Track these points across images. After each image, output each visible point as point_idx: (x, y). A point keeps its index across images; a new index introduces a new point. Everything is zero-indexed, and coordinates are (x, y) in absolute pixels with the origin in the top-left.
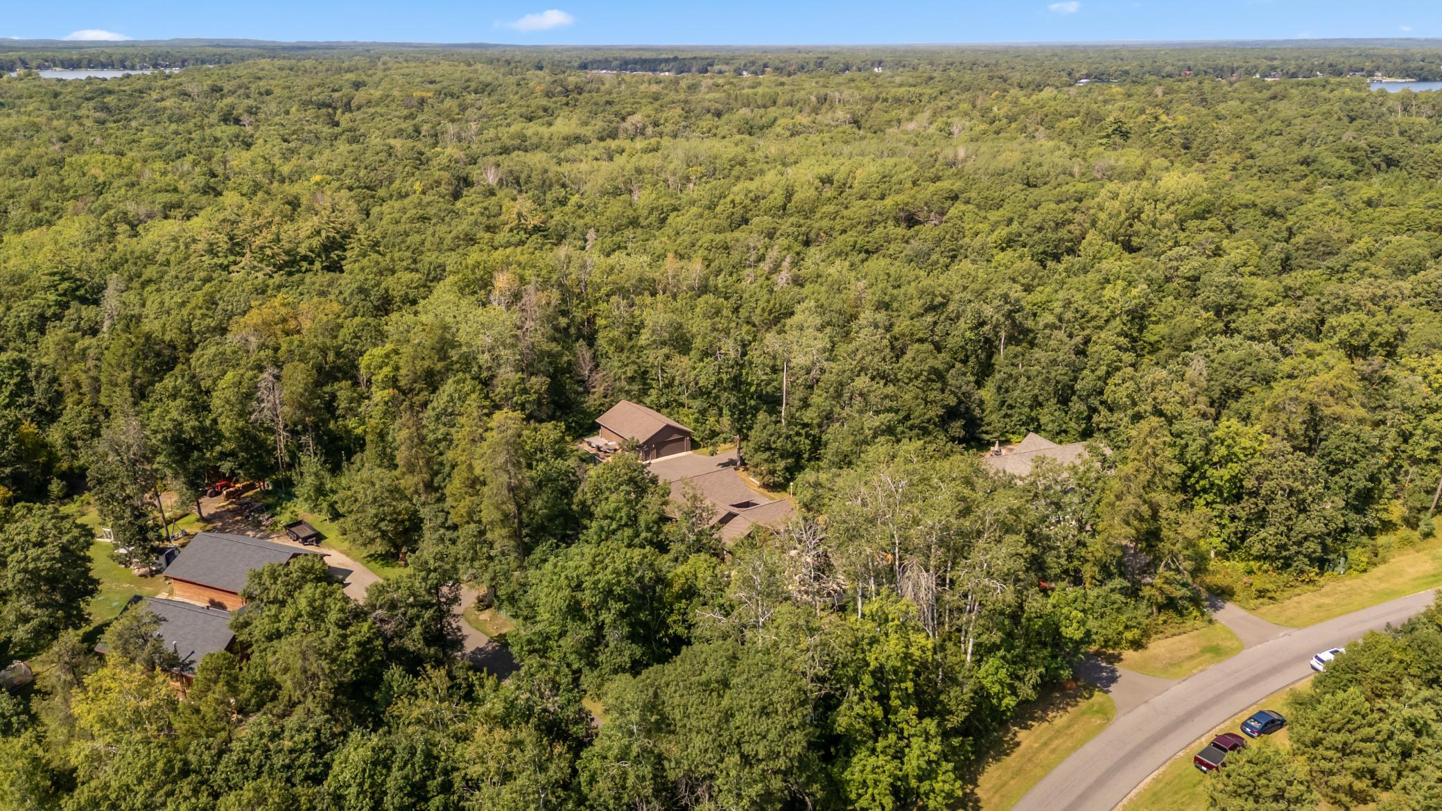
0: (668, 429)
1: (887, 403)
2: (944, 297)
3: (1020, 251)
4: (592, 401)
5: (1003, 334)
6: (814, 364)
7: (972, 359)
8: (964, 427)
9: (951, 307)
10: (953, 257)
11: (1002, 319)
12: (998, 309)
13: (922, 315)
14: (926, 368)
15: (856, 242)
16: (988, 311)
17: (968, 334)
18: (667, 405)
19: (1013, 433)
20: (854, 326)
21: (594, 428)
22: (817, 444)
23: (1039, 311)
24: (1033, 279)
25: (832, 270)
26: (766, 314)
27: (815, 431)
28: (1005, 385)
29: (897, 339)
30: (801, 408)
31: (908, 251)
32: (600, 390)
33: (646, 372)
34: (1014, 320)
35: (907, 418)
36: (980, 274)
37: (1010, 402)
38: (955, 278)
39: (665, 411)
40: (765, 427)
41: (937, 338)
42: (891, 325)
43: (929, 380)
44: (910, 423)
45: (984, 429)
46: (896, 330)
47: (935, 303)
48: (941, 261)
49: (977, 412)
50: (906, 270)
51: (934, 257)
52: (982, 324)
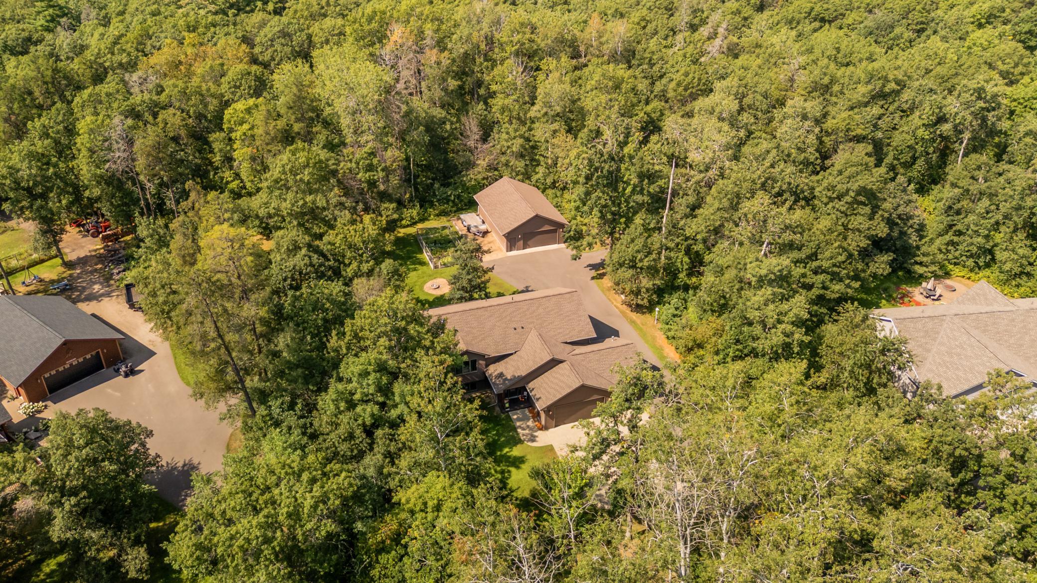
0: (538, 220)
1: (787, 237)
2: (898, 82)
3: (1001, 28)
4: (473, 176)
5: (967, 136)
6: (713, 161)
7: (921, 162)
8: (891, 263)
9: (906, 95)
10: (920, 32)
11: (969, 118)
12: (967, 105)
13: (866, 105)
14: (855, 187)
15: (812, 9)
16: (952, 105)
17: (920, 132)
18: (553, 185)
19: (955, 264)
20: (777, 114)
21: (472, 205)
22: (697, 263)
23: (1018, 110)
24: (1016, 65)
25: (775, 40)
26: (681, 89)
27: (699, 247)
28: (959, 206)
29: (828, 134)
30: (686, 216)
31: (870, 22)
32: (482, 163)
33: (534, 147)
34: (984, 120)
35: (813, 256)
36: (950, 56)
37: (959, 227)
38: (918, 58)
39: (550, 192)
40: (633, 241)
41: (879, 135)
42: (825, 115)
43: (855, 201)
44: (815, 264)
45: (917, 259)
46: (829, 124)
47: (887, 90)
48: (906, 35)
49: (913, 239)
50: (860, 44)
51: (898, 30)
52: (942, 119)
